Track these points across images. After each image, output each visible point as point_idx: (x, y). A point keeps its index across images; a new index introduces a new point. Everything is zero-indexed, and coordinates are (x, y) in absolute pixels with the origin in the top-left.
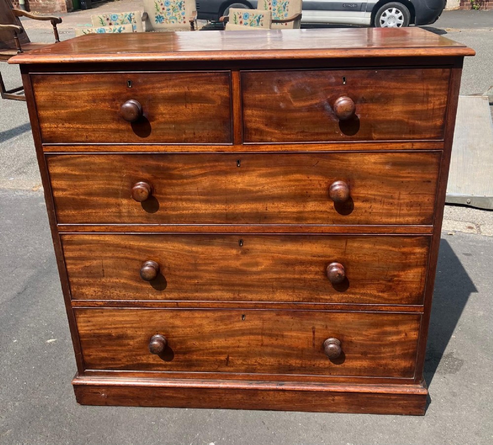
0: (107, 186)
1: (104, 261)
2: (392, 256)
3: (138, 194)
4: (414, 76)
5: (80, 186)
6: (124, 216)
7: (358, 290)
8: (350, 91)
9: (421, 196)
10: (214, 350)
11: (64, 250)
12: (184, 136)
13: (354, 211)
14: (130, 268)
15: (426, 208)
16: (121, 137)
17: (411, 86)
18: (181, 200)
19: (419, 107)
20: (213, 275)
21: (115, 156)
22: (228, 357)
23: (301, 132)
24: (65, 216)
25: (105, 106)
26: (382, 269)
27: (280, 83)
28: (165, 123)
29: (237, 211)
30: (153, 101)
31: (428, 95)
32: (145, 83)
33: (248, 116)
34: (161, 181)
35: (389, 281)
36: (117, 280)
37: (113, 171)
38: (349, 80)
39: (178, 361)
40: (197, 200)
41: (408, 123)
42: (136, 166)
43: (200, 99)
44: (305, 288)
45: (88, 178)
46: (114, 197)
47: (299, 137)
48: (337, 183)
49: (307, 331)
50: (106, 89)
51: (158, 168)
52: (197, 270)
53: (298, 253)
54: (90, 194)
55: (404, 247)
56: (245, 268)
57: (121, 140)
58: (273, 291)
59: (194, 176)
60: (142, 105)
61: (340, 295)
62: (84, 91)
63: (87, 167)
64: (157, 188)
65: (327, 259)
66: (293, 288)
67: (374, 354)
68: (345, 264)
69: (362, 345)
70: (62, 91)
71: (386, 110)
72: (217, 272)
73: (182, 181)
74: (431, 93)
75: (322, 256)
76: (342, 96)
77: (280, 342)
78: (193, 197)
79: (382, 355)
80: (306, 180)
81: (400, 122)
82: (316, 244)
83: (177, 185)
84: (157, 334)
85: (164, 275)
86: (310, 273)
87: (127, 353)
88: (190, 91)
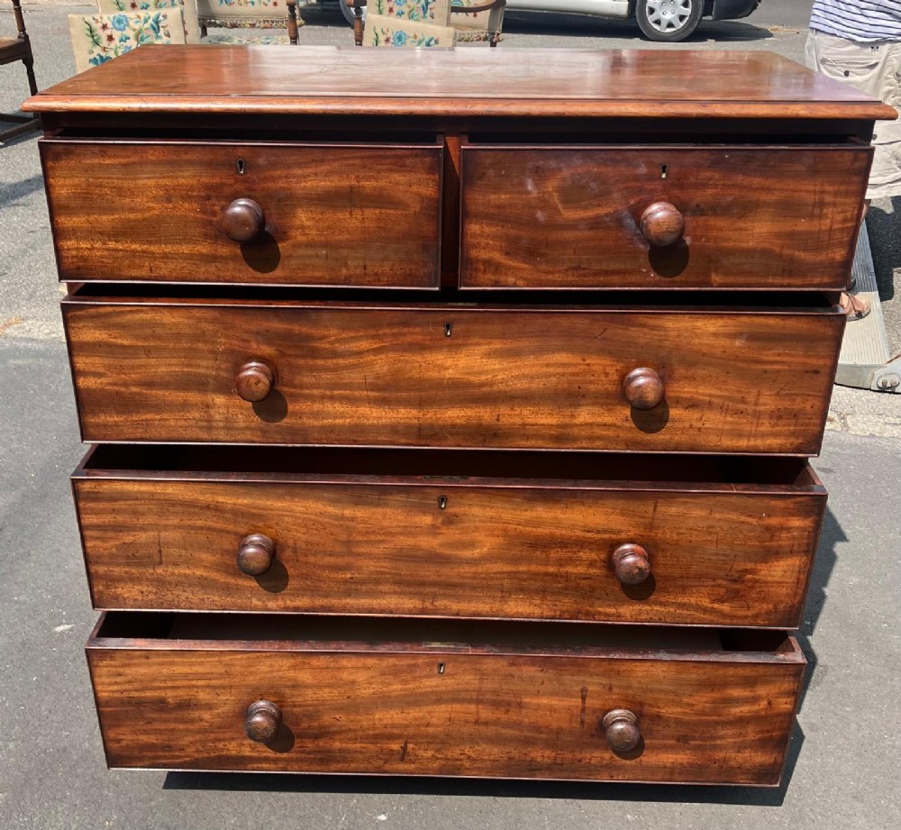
0: (185, 370)
1: (163, 534)
2: (745, 532)
3: (250, 387)
4: (799, 167)
5: (133, 367)
6: (217, 428)
7: (672, 597)
8: (676, 192)
9: (799, 399)
10: (377, 732)
11: (81, 511)
12: (344, 271)
13: (668, 425)
14: (215, 547)
15: (807, 421)
16: (219, 270)
17: (791, 184)
18: (332, 398)
19: (803, 225)
20: (383, 564)
21: (204, 311)
22: (406, 743)
23: (574, 269)
24: (98, 425)
25: (188, 209)
26: (722, 558)
27: (540, 174)
28: (309, 245)
29: (440, 422)
30: (287, 201)
31: (822, 204)
32: (273, 165)
33: (474, 235)
34: (293, 361)
35: (735, 581)
36: (188, 572)
37: (199, 341)
38: (673, 170)
39: (302, 752)
40: (363, 399)
41: (780, 256)
42: (246, 332)
43: (380, 200)
44: (567, 592)
45: (148, 351)
46: (199, 390)
47: (571, 278)
48: (638, 371)
49: (571, 696)
50: (194, 176)
51: (288, 337)
52: (351, 554)
53: (557, 523)
54: (150, 384)
55: (769, 516)
56: (448, 552)
57: (219, 276)
58: (502, 597)
59: (359, 353)
60: (263, 210)
61: (637, 607)
62: (149, 178)
63: (148, 332)
64: (285, 374)
65: (614, 537)
66: (544, 591)
67: (702, 740)
68: (651, 549)
69: (679, 722)
70: (104, 178)
71: (741, 229)
72: (392, 559)
73: (335, 361)
74: (828, 199)
75: (605, 531)
76: (657, 201)
77: (513, 716)
78: (356, 393)
79: (719, 742)
80: (579, 364)
81: (765, 253)
82: (595, 509)
83: (326, 369)
84: (262, 699)
85: (284, 563)
86: (578, 562)
87: (198, 737)
88: (361, 183)
